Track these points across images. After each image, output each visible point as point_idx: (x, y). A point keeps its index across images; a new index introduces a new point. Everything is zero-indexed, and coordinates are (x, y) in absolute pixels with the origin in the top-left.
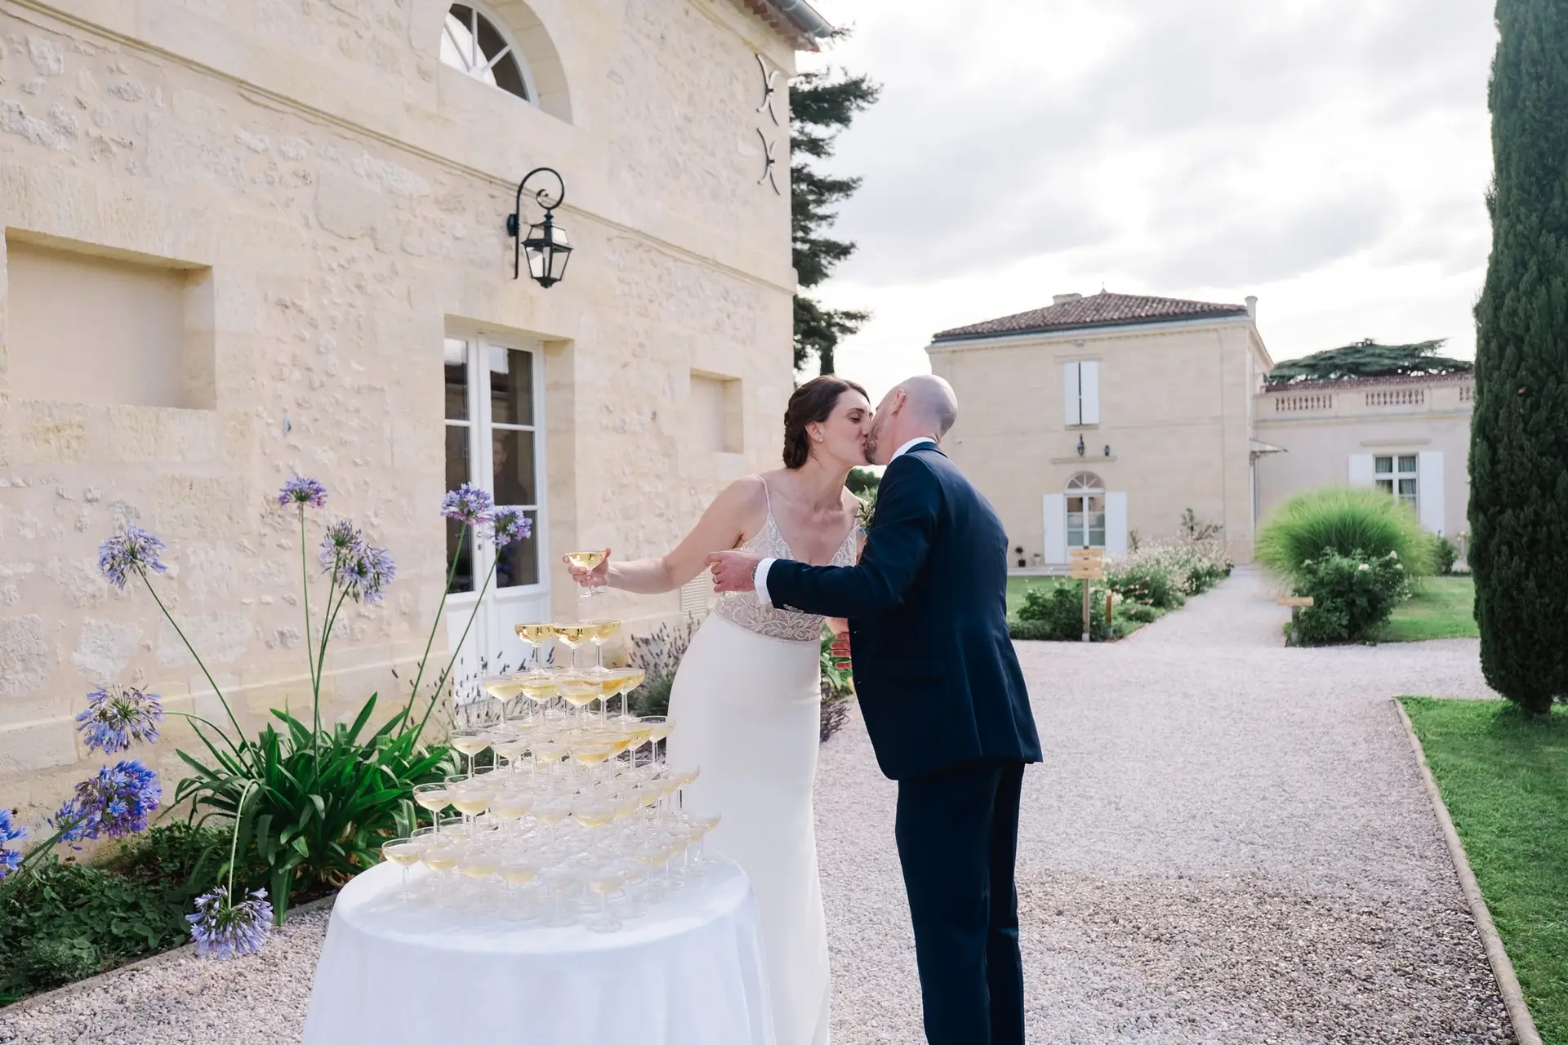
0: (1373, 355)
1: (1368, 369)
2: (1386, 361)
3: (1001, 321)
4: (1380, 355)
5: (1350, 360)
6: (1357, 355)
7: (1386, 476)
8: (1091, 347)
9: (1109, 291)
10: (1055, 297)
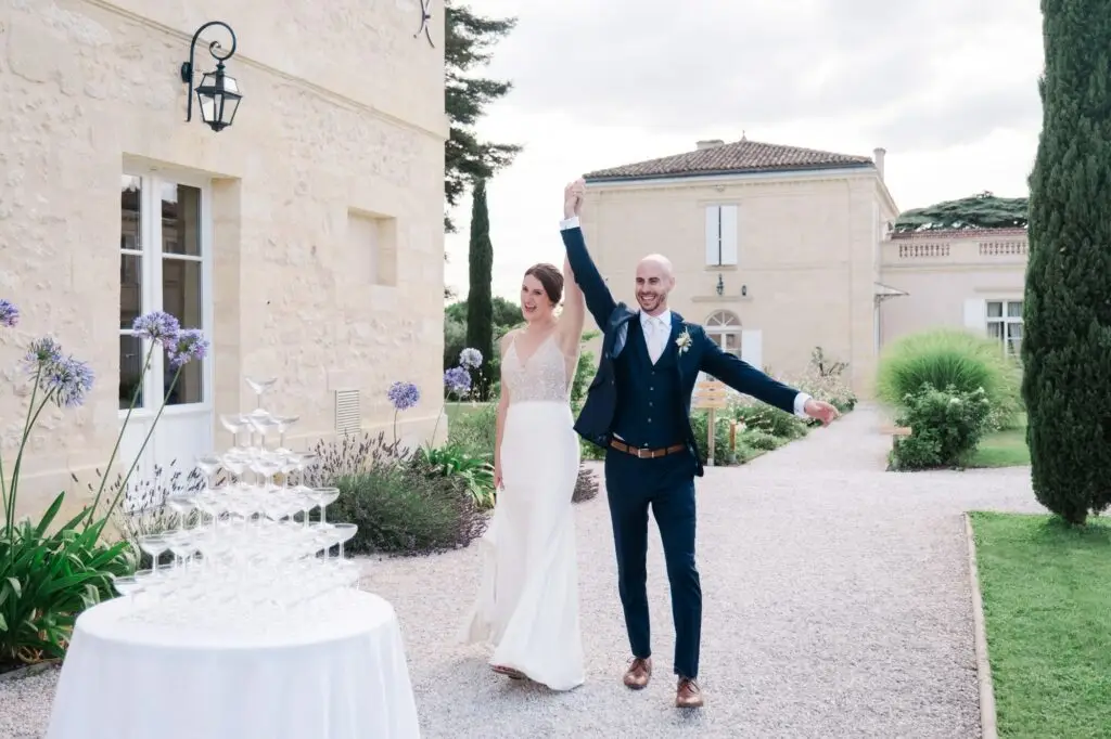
0: (992, 207)
1: (987, 220)
2: (1004, 213)
3: (646, 164)
4: (998, 208)
5: (971, 211)
6: (977, 207)
7: (998, 319)
8: (729, 193)
9: (749, 139)
10: (699, 143)
